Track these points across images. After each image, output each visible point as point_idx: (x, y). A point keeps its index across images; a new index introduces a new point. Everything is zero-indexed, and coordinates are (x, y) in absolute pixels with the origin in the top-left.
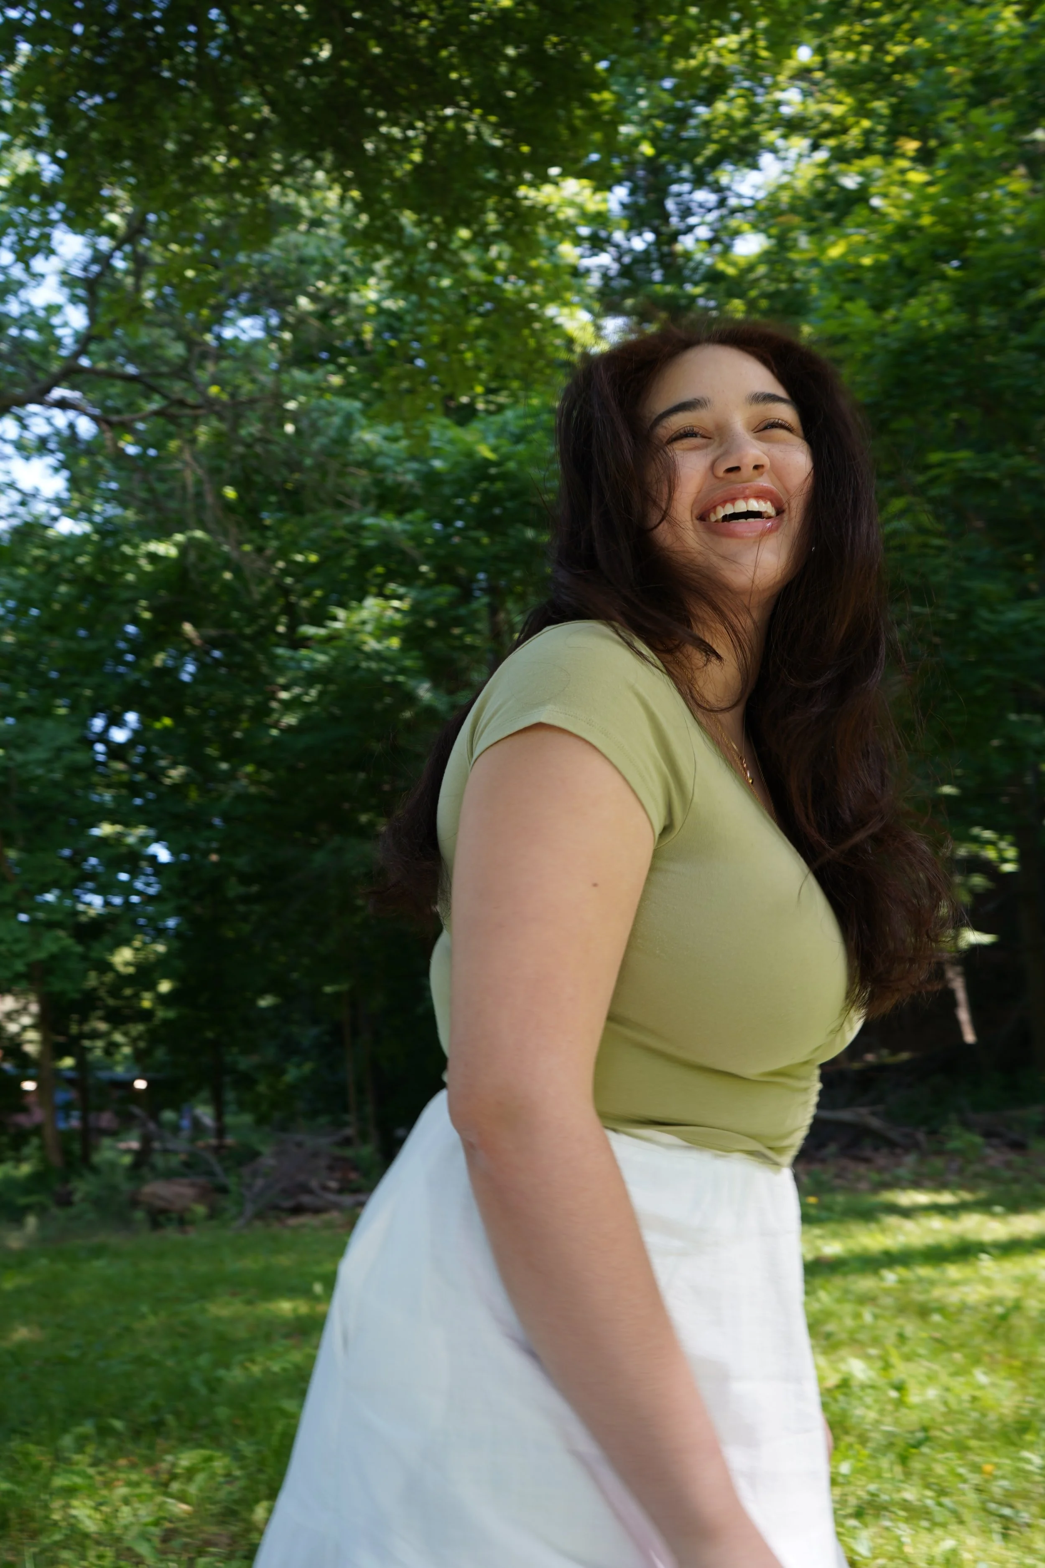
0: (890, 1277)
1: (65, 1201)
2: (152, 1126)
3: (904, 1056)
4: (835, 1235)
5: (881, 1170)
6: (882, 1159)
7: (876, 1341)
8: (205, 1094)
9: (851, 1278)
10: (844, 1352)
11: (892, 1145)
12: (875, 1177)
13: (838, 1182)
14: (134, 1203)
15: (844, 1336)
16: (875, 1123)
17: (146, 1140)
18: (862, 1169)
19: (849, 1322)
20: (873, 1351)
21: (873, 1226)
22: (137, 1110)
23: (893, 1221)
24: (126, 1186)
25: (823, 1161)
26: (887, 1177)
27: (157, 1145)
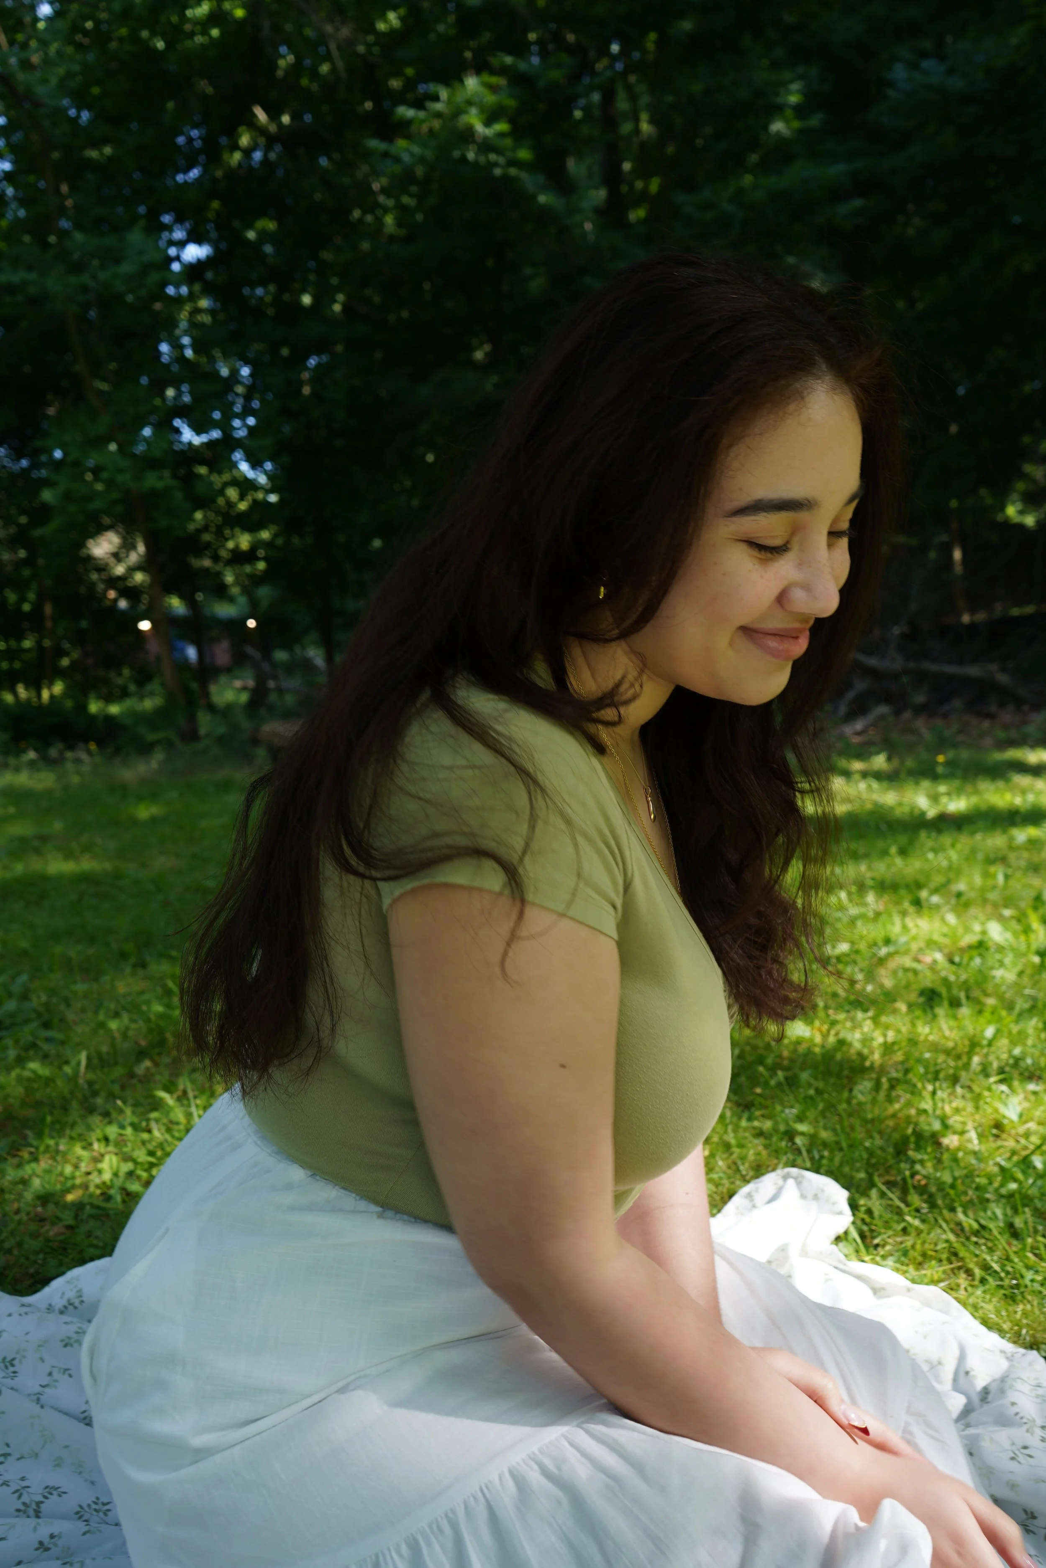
0: (1022, 835)
1: (191, 735)
2: (266, 666)
3: (1029, 609)
4: (959, 792)
5: (1006, 727)
6: (1007, 716)
7: (1008, 902)
8: (314, 635)
9: (979, 837)
10: (973, 911)
11: (1019, 702)
12: (1001, 734)
13: (960, 738)
14: (255, 741)
15: (972, 895)
16: (1003, 678)
17: (261, 681)
18: (986, 724)
19: (978, 880)
20: (1007, 913)
21: (1001, 784)
22: (249, 650)
23: (1024, 780)
24: (246, 724)
25: (945, 716)
26: (1013, 734)
27: (271, 684)
